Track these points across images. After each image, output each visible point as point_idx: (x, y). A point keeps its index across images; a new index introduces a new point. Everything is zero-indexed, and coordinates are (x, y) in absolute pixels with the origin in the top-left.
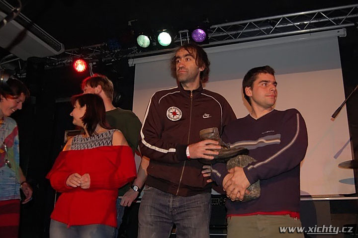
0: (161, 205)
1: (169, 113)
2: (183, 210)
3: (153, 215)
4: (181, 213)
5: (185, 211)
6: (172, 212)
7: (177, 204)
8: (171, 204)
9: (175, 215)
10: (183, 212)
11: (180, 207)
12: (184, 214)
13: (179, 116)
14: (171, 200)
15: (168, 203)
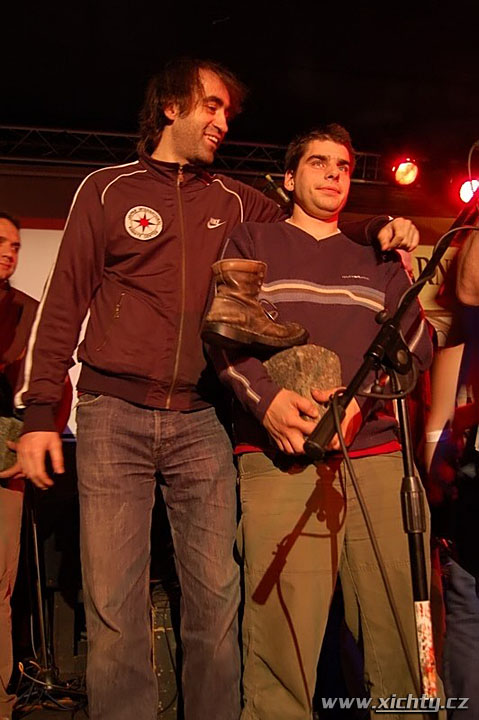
0: (132, 435)
1: (131, 223)
2: (186, 443)
3: (117, 462)
4: (181, 449)
5: (190, 445)
6: (159, 450)
7: (171, 431)
8: (157, 431)
9: (167, 456)
10: (185, 447)
11: (178, 437)
12: (188, 451)
13: (156, 227)
14: (158, 421)
15: (151, 431)
